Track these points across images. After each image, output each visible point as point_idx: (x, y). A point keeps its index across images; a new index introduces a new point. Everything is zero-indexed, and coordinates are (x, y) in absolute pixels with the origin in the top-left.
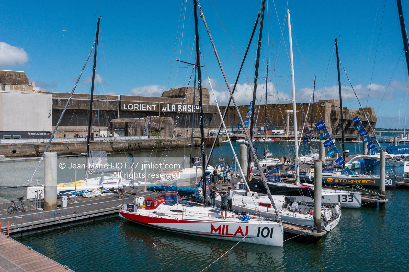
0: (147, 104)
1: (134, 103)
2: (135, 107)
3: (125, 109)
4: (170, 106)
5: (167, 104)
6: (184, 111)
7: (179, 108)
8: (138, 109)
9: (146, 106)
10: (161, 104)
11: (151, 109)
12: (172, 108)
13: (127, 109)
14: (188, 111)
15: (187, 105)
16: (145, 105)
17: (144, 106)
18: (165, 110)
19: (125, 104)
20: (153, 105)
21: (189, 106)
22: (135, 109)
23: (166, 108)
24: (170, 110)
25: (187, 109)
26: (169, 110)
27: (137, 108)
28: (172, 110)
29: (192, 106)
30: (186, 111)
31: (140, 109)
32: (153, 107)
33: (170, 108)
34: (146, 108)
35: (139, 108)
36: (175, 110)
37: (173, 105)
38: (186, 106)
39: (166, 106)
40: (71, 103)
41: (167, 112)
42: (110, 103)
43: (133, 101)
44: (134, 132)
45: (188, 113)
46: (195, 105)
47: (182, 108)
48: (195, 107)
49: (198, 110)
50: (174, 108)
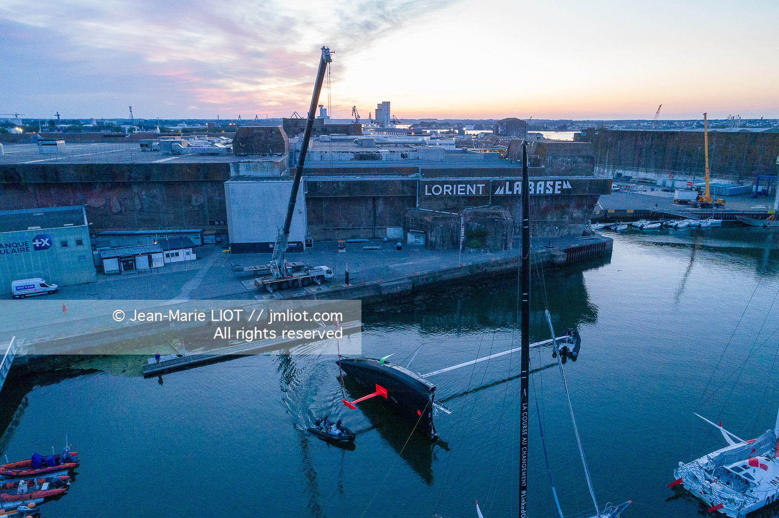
0: (466, 183)
1: (442, 183)
2: (445, 190)
3: (426, 194)
5: (506, 181)
6: (538, 192)
7: (529, 188)
8: (450, 194)
9: (466, 188)
10: (494, 182)
11: (474, 192)
12: (516, 189)
13: (430, 194)
16: (464, 185)
17: (461, 188)
18: (502, 192)
19: (426, 186)
20: (478, 185)
21: (548, 183)
22: (445, 194)
23: (503, 189)
24: (510, 193)
25: (546, 188)
26: (508, 192)
27: (449, 191)
28: (515, 193)
29: (554, 184)
30: (542, 192)
31: (455, 194)
32: (478, 189)
33: (511, 189)
34: (465, 191)
35: (452, 191)
36: (520, 193)
37: (516, 184)
38: (543, 183)
39: (501, 184)
40: (338, 187)
41: (505, 197)
42: (403, 182)
43: (443, 179)
44: (438, 239)
45: (546, 197)
46: (562, 181)
47: (535, 188)
48: (562, 185)
49: (568, 190)
50: (518, 189)
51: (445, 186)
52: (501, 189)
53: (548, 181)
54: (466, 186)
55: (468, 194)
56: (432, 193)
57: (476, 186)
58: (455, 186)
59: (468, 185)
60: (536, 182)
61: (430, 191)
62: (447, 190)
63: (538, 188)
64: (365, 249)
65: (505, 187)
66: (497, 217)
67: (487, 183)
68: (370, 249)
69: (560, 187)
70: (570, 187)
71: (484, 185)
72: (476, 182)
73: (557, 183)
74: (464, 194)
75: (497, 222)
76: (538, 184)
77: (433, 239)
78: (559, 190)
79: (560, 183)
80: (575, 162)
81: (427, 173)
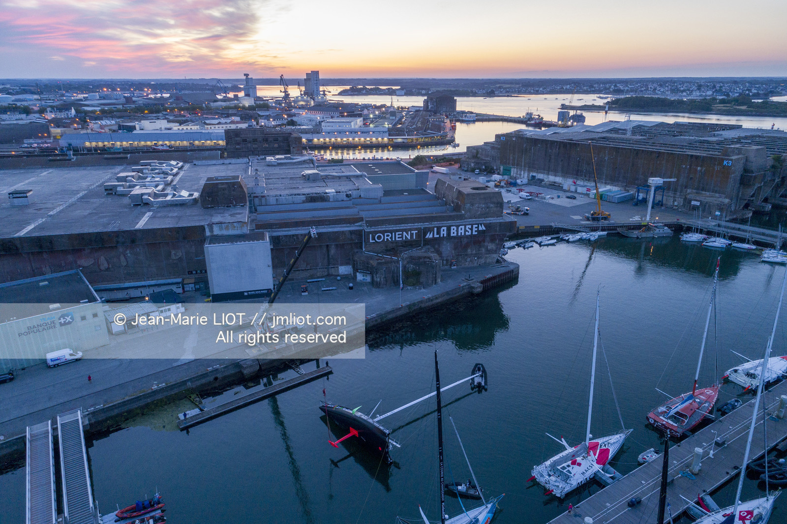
0: (402, 231)
1: (383, 232)
2: (386, 238)
3: (371, 241)
4: (439, 229)
5: (434, 227)
6: (459, 234)
7: (452, 231)
8: (390, 240)
9: (402, 235)
10: (425, 228)
11: (409, 238)
12: (442, 233)
13: (374, 241)
14: (467, 233)
15: (465, 226)
16: (401, 233)
17: (398, 235)
18: (431, 236)
19: (371, 235)
20: (412, 232)
21: (467, 227)
22: (386, 240)
23: (432, 233)
24: (438, 236)
25: (466, 231)
26: (436, 236)
27: (389, 238)
28: (442, 236)
29: (472, 227)
30: (463, 234)
31: (394, 240)
32: (412, 235)
33: (438, 233)
34: (402, 237)
35: (391, 238)
36: (445, 236)
37: (443, 228)
38: (463, 227)
39: (431, 230)
40: (298, 238)
41: (434, 239)
42: (351, 232)
43: (383, 228)
44: (382, 279)
45: (467, 237)
46: (478, 224)
47: (457, 231)
48: (478, 227)
49: (483, 231)
50: (444, 232)
51: (386, 234)
52: (430, 234)
53: (468, 225)
54: (403, 233)
55: (404, 239)
56: (375, 240)
57: (411, 232)
58: (393, 233)
59: (405, 233)
60: (458, 227)
61: (373, 239)
62: (387, 237)
63: (460, 231)
64: (323, 291)
65: (434, 231)
66: (428, 260)
67: (419, 230)
68: (327, 290)
69: (476, 229)
70: (484, 229)
71: (417, 232)
72: (411, 230)
73: (474, 226)
74: (401, 239)
75: (428, 264)
76: (460, 228)
77: (379, 280)
78: (476, 231)
79: (477, 226)
80: (488, 208)
81: (370, 223)
